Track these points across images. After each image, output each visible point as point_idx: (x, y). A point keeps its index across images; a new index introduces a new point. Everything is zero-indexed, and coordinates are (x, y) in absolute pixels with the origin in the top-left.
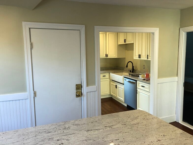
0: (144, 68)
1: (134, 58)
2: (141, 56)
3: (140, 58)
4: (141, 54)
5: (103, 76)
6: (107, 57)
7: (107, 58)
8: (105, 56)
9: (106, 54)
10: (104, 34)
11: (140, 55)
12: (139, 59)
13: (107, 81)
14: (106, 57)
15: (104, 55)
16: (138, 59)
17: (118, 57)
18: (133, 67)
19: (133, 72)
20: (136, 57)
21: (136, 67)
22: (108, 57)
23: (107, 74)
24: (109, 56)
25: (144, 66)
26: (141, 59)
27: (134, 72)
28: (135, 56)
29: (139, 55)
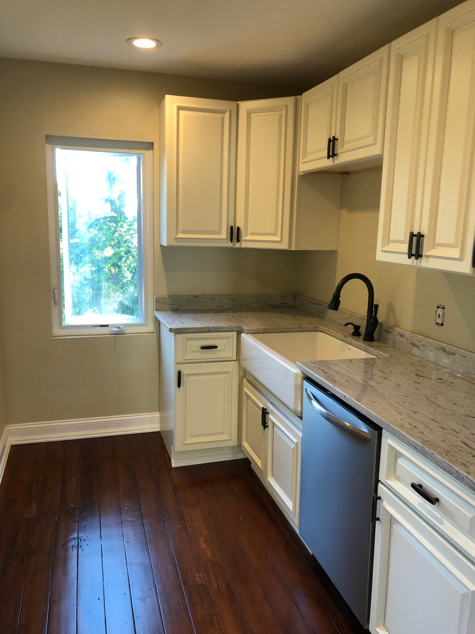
0: (439, 321)
1: (380, 256)
2: (426, 242)
3: (418, 256)
4: (424, 231)
5: (203, 348)
6: (238, 240)
7: (238, 245)
8: (224, 235)
9: (231, 224)
10: (223, 112)
11: (420, 236)
12: (412, 262)
13: (223, 376)
14: (231, 241)
15: (219, 232)
16: (404, 260)
17: (297, 244)
18: (373, 308)
19: (369, 337)
20: (392, 247)
21: (391, 308)
22: (244, 245)
23: (228, 338)
24: (249, 238)
25: (440, 311)
26: (424, 263)
27: (375, 335)
28: (387, 241)
29: (412, 235)
